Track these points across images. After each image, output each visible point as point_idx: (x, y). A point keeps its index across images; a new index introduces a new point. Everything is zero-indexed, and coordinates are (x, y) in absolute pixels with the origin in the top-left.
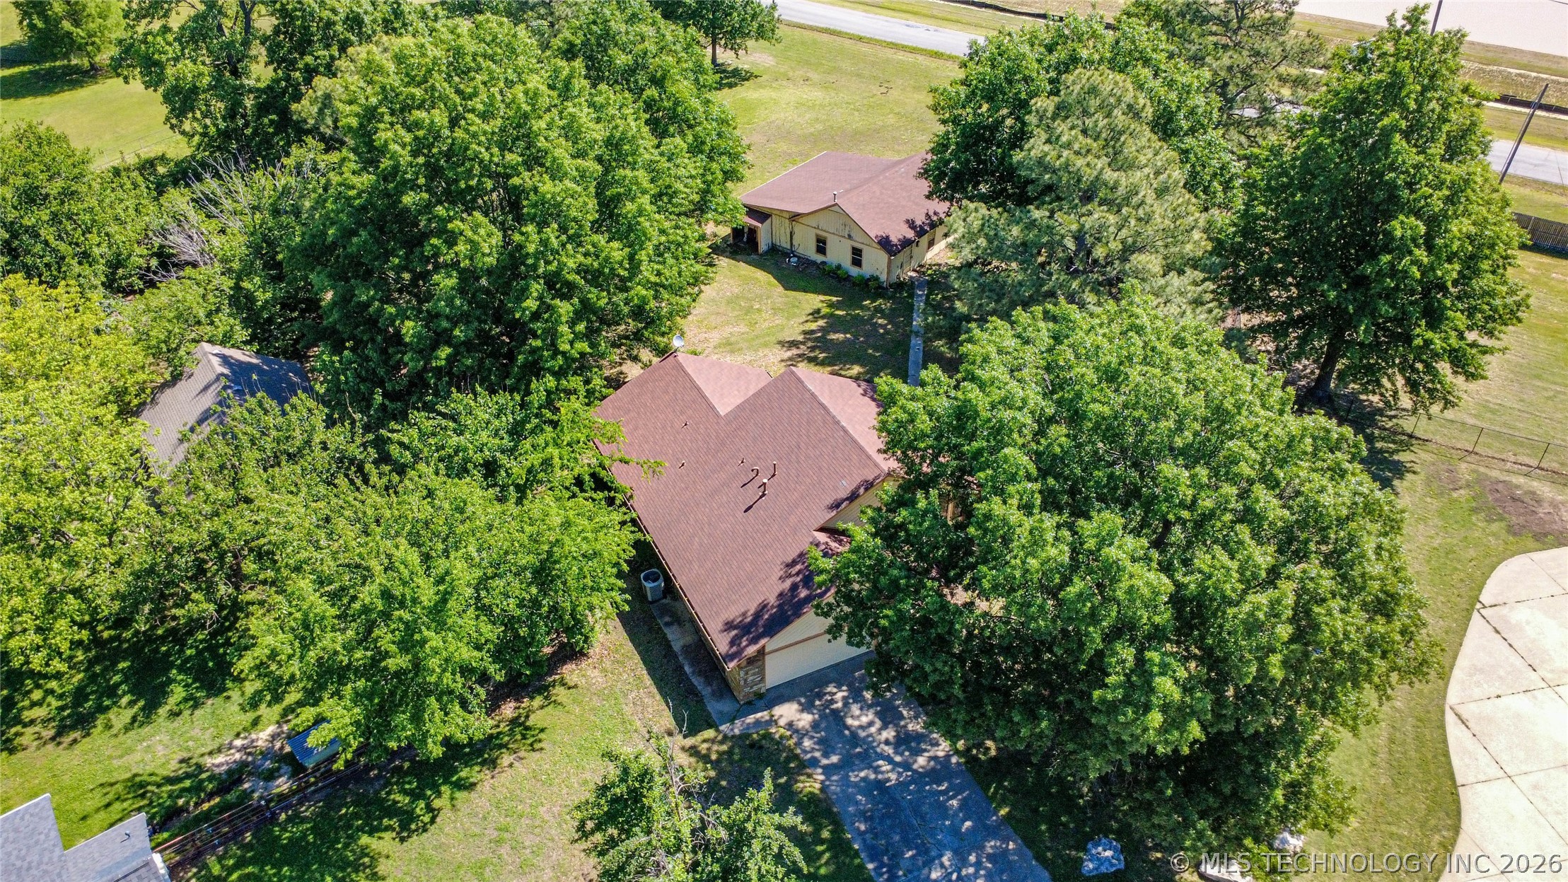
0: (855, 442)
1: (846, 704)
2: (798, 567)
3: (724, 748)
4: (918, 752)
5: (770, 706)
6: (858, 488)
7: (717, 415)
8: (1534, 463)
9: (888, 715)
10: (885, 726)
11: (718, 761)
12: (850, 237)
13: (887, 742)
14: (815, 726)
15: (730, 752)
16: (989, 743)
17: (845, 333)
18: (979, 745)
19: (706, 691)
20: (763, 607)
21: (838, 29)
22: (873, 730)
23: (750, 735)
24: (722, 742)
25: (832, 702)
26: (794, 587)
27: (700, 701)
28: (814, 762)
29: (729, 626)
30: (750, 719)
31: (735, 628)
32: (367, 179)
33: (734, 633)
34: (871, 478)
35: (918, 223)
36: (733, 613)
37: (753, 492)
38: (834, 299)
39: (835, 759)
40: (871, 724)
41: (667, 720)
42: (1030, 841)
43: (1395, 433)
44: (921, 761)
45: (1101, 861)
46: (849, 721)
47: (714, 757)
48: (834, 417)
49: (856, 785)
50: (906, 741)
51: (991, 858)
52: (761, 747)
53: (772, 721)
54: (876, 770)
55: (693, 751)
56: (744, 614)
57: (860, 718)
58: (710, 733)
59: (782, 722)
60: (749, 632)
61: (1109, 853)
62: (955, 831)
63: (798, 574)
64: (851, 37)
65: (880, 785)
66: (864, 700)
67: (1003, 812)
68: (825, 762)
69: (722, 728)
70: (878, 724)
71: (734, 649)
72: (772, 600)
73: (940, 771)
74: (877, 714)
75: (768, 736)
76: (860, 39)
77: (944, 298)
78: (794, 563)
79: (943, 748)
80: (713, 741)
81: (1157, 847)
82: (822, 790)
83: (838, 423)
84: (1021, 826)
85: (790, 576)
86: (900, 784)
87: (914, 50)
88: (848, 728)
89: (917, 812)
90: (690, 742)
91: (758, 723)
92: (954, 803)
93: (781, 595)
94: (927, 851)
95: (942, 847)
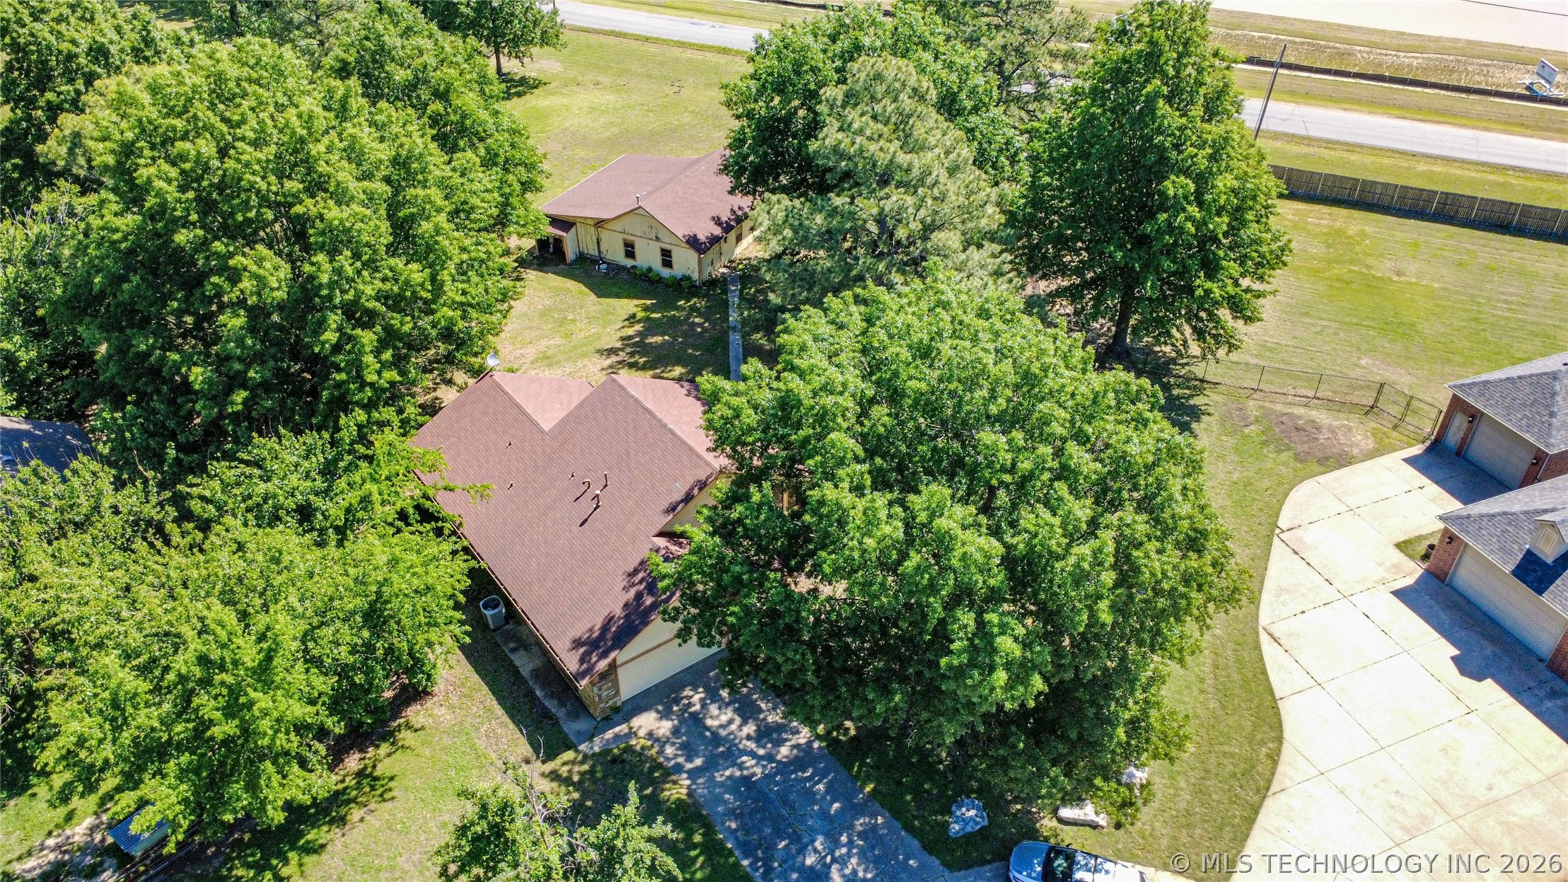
0: (683, 442)
1: (704, 706)
2: (641, 575)
3: (586, 767)
4: (779, 743)
5: (627, 719)
6: (692, 489)
7: (542, 431)
8: (1311, 394)
9: (747, 711)
10: (745, 722)
11: (581, 782)
12: (657, 239)
13: (749, 738)
14: (676, 732)
15: (592, 771)
16: (848, 724)
17: (663, 335)
18: (839, 727)
19: (560, 713)
20: (610, 620)
21: (624, 30)
22: (733, 727)
23: (610, 751)
24: (582, 762)
25: (690, 705)
26: (639, 596)
27: (556, 723)
28: (678, 768)
29: (577, 643)
30: (609, 734)
31: (583, 644)
32: (131, 220)
33: (582, 650)
34: (703, 478)
35: (724, 219)
36: (579, 630)
37: (586, 505)
38: (649, 302)
39: (698, 762)
40: (731, 722)
41: (525, 749)
42: (897, 812)
43: (1189, 380)
44: (784, 751)
45: (965, 821)
46: (709, 722)
47: (576, 778)
48: (660, 421)
49: (722, 785)
50: (767, 734)
51: (862, 835)
52: (623, 761)
53: (632, 734)
54: (741, 767)
55: (554, 776)
56: (591, 630)
57: (720, 718)
58: (569, 755)
59: (642, 733)
60: (598, 647)
61: (972, 813)
62: (824, 814)
63: (641, 582)
64: (637, 38)
65: (746, 780)
66: (722, 699)
67: (868, 789)
68: (689, 766)
69: (582, 747)
70: (738, 720)
71: (585, 666)
72: (618, 611)
73: (804, 758)
74: (735, 710)
75: (629, 749)
76: (647, 39)
77: (757, 291)
78: (636, 571)
79: (804, 735)
80: (573, 762)
81: (1016, 800)
82: (689, 795)
83: (665, 426)
84: (888, 800)
85: (633, 585)
86: (766, 776)
87: (701, 48)
88: (708, 729)
89: (786, 802)
90: (549, 766)
91: (617, 737)
92: (821, 787)
93: (626, 605)
94: (799, 839)
95: (813, 832)
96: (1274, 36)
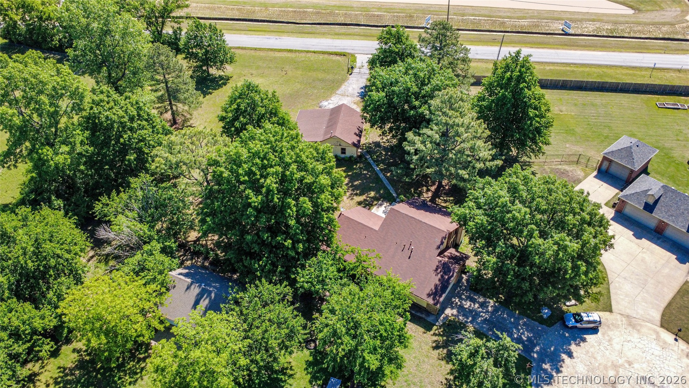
0: (431, 226)
1: (461, 302)
2: (439, 270)
3: (442, 329)
4: (487, 307)
5: (443, 312)
6: (442, 240)
7: (375, 230)
8: (560, 160)
9: (473, 301)
10: (474, 304)
11: (444, 334)
12: (340, 145)
13: (479, 308)
14: (458, 312)
15: (444, 330)
16: (501, 296)
17: (358, 181)
18: (499, 297)
19: (423, 316)
20: (436, 286)
21: (244, 46)
22: (472, 306)
23: (445, 323)
24: (440, 328)
25: (457, 303)
26: (442, 276)
27: (425, 320)
28: (466, 322)
29: (429, 295)
30: (441, 318)
31: (431, 295)
33: (432, 297)
34: (444, 236)
35: (357, 133)
36: (428, 291)
37: (407, 253)
38: (344, 169)
39: (470, 319)
40: (471, 305)
41: (422, 330)
42: (528, 316)
43: (525, 163)
44: (490, 309)
45: (546, 313)
46: (465, 306)
47: (442, 333)
48: (418, 220)
49: (481, 323)
50: (482, 305)
51: (523, 325)
52: (451, 325)
53: (447, 316)
54: (482, 316)
55: (435, 334)
56: (431, 290)
57: (467, 304)
58: (435, 328)
59: (450, 315)
60: (437, 295)
61: (546, 311)
62: (511, 322)
63: (440, 272)
64: (251, 49)
65: (486, 319)
66: (464, 299)
67: (517, 312)
68: (469, 320)
69: (437, 324)
70: (472, 304)
71: (436, 301)
72: (438, 283)
73: (496, 310)
74: (470, 301)
75: (450, 321)
76: (256, 49)
77: (377, 156)
78: (437, 270)
79: (492, 302)
80: (438, 329)
81: (554, 304)
82: (474, 328)
83: (421, 221)
84: (523, 314)
85: (438, 273)
86: (490, 317)
87: (280, 51)
88: (466, 308)
89: (499, 322)
90: (432, 332)
91: (444, 318)
92: (505, 316)
93: (439, 280)
94: (509, 331)
95: (511, 328)
96: (477, 18)
